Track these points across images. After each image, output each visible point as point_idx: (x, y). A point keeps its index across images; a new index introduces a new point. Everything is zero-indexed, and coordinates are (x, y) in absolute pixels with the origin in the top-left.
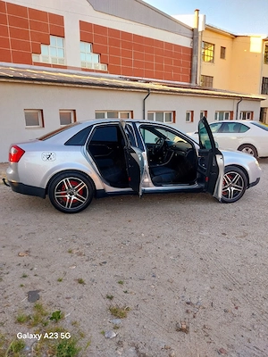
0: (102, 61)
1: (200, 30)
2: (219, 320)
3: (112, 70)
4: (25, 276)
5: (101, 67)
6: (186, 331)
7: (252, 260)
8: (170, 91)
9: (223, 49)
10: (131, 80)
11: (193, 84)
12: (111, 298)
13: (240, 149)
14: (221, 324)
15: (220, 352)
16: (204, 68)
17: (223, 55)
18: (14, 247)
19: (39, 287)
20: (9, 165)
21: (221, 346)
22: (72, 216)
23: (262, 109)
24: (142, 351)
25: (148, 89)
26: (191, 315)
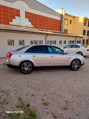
0: (32, 24)
1: (63, 15)
2: (76, 106)
3: (35, 27)
4: (16, 94)
5: (32, 26)
6: (67, 109)
7: (84, 88)
8: (54, 34)
9: (71, 21)
10: (42, 30)
11: (61, 32)
12: (43, 100)
13: (77, 53)
14: (77, 107)
15: (77, 115)
16: (65, 27)
17: (71, 23)
18: (11, 85)
19: (21, 97)
20: (7, 59)
21: (77, 113)
22: (26, 75)
23: (83, 40)
24: (55, 115)
25: (47, 34)
26: (68, 105)
